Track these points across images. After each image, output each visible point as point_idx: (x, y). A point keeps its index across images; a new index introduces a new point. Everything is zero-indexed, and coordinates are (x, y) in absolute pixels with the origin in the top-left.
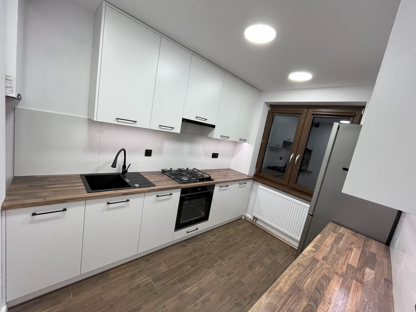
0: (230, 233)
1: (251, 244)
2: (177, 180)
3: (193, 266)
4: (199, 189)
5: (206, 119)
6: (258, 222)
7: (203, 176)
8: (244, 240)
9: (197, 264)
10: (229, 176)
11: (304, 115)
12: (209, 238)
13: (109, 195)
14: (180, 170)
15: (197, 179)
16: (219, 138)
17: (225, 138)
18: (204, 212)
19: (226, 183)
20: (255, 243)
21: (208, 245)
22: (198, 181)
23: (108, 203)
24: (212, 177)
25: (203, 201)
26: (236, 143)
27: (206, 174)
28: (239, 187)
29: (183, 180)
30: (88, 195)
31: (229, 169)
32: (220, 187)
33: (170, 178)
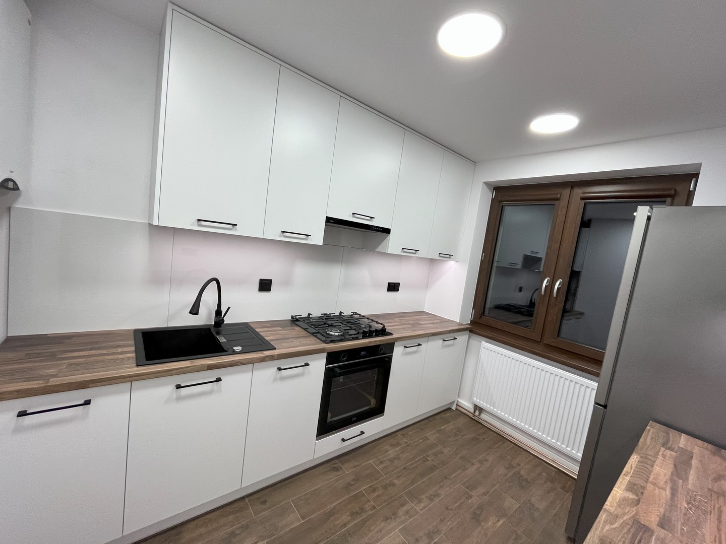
0: (428, 439)
1: (473, 464)
2: (319, 335)
3: (354, 514)
4: (363, 353)
5: (371, 218)
6: (484, 416)
7: (370, 327)
8: (459, 456)
9: (362, 510)
10: (422, 324)
11: (564, 202)
12: (387, 451)
13: (180, 370)
14: (327, 317)
15: (358, 333)
16: (399, 252)
17: (409, 253)
18: (375, 398)
19: (415, 340)
20: (481, 462)
21: (385, 467)
22: (361, 337)
23: (179, 387)
24: (388, 329)
25: (373, 375)
26: (432, 260)
27: (376, 322)
28: (442, 347)
29: (331, 335)
30: (136, 371)
31: (422, 313)
32: (405, 347)
33: (306, 333)
